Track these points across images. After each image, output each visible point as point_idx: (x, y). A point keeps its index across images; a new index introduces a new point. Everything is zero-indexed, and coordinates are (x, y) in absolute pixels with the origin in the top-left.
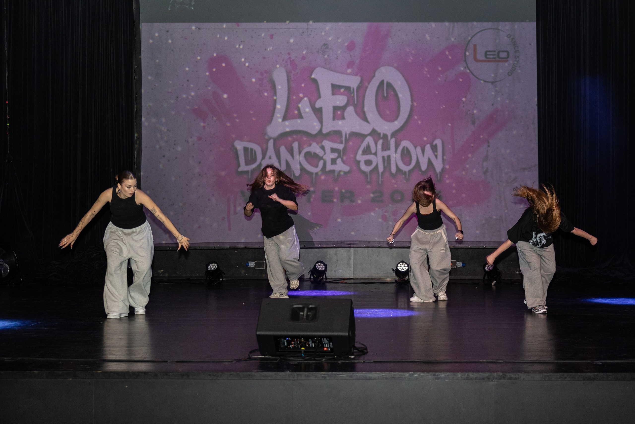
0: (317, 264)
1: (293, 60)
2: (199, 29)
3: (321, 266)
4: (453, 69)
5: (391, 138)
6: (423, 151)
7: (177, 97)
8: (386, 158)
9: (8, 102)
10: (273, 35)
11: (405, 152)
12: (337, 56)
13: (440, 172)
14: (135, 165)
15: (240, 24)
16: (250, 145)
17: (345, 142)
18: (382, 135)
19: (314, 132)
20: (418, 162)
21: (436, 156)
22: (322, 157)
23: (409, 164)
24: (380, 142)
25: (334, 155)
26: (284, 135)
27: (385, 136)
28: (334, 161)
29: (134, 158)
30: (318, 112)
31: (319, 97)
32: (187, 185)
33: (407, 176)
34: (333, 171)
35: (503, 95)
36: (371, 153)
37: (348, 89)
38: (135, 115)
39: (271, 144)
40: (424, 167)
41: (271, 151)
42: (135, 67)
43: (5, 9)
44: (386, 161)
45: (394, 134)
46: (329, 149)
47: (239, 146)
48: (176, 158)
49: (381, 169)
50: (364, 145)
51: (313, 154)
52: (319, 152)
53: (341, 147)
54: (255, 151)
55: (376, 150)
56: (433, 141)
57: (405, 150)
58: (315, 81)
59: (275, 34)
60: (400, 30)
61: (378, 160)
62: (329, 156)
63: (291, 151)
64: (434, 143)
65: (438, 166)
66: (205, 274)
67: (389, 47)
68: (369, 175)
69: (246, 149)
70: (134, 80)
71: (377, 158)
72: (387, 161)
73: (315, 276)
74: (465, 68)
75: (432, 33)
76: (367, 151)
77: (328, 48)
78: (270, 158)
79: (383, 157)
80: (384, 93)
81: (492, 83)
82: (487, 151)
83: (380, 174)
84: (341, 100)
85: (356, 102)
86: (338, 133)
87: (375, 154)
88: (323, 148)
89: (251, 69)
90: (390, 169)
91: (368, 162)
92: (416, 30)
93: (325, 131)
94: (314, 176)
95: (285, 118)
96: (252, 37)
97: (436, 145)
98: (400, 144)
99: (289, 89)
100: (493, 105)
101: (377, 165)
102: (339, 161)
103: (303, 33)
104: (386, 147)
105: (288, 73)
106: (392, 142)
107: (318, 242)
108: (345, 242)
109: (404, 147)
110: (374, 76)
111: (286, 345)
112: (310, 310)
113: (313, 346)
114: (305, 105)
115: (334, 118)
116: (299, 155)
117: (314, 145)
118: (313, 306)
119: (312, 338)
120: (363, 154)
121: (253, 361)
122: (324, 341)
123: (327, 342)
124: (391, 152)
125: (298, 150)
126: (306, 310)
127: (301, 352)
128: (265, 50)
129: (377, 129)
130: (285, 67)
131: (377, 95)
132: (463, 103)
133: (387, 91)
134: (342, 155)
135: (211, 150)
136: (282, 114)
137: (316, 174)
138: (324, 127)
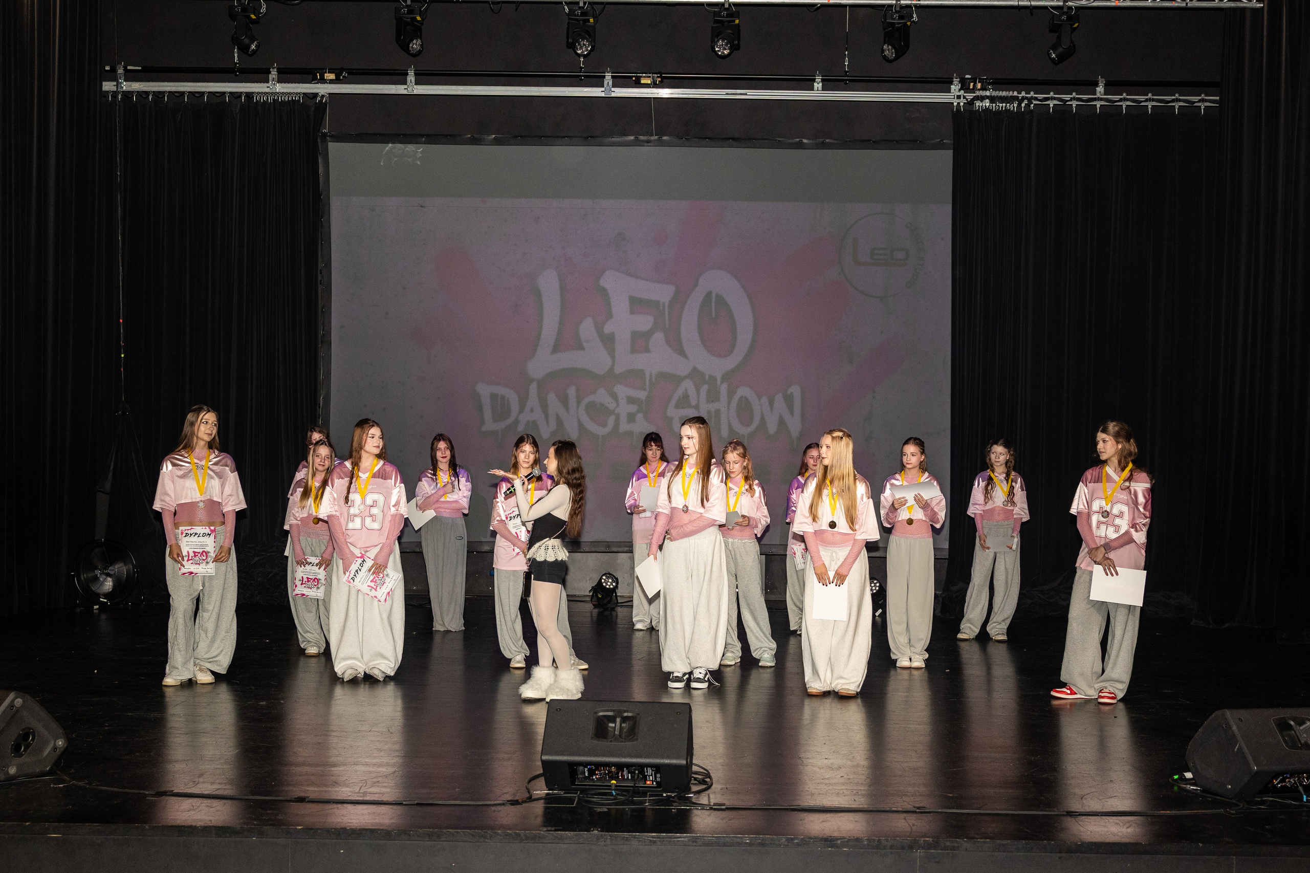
0: (604, 577)
1: (570, 258)
2: (422, 206)
3: (609, 584)
4: (820, 275)
5: (722, 382)
6: (771, 403)
7: (387, 314)
8: (713, 413)
10: (539, 218)
11: (743, 405)
12: (639, 253)
14: (319, 418)
15: (487, 199)
16: (501, 390)
17: (650, 387)
18: (707, 377)
19: (600, 371)
20: (763, 421)
21: (792, 411)
22: (614, 410)
23: (749, 424)
24: (705, 388)
25: (633, 408)
26: (553, 375)
27: (713, 379)
28: (631, 418)
29: (318, 408)
30: (608, 341)
31: (611, 317)
34: (630, 433)
35: (898, 318)
37: (656, 303)
38: (320, 340)
39: (533, 389)
40: (772, 428)
41: (533, 400)
42: (321, 265)
43: (119, 174)
45: (726, 377)
46: (625, 398)
47: (484, 391)
48: (385, 409)
50: (679, 393)
51: (598, 406)
52: (609, 403)
53: (643, 395)
54: (508, 399)
55: (698, 400)
56: (788, 388)
57: (743, 401)
58: (604, 292)
59: (542, 215)
60: (738, 214)
62: (625, 409)
63: (564, 401)
64: (789, 393)
65: (795, 427)
67: (721, 239)
69: (494, 397)
70: (320, 288)
72: (715, 418)
73: (600, 597)
74: (840, 274)
75: (788, 219)
77: (625, 240)
78: (532, 411)
80: (710, 312)
81: (882, 298)
82: (872, 406)
84: (644, 322)
85: (667, 326)
86: (638, 374)
87: (696, 407)
89: (504, 270)
90: (719, 431)
92: (763, 213)
93: (618, 370)
94: (600, 439)
95: (557, 348)
96: (506, 221)
97: (792, 393)
98: (735, 392)
99: (563, 302)
100: (882, 333)
102: (640, 416)
103: (586, 215)
104: (713, 396)
105: (561, 278)
106: (724, 389)
107: (606, 543)
109: (742, 396)
110: (696, 285)
111: (587, 775)
112: (624, 719)
113: (630, 778)
114: (587, 329)
115: (634, 351)
116: (578, 406)
117: (601, 391)
118: (630, 714)
119: (628, 766)
120: (677, 406)
121: (535, 802)
122: (647, 772)
123: (652, 773)
124: (722, 405)
125: (575, 400)
126: (618, 720)
127: (610, 786)
128: (527, 241)
129: (700, 367)
130: (557, 268)
131: (700, 316)
132: (836, 329)
133: (716, 309)
134: (644, 409)
135: (439, 398)
136: (552, 342)
137: (604, 436)
138: (616, 363)
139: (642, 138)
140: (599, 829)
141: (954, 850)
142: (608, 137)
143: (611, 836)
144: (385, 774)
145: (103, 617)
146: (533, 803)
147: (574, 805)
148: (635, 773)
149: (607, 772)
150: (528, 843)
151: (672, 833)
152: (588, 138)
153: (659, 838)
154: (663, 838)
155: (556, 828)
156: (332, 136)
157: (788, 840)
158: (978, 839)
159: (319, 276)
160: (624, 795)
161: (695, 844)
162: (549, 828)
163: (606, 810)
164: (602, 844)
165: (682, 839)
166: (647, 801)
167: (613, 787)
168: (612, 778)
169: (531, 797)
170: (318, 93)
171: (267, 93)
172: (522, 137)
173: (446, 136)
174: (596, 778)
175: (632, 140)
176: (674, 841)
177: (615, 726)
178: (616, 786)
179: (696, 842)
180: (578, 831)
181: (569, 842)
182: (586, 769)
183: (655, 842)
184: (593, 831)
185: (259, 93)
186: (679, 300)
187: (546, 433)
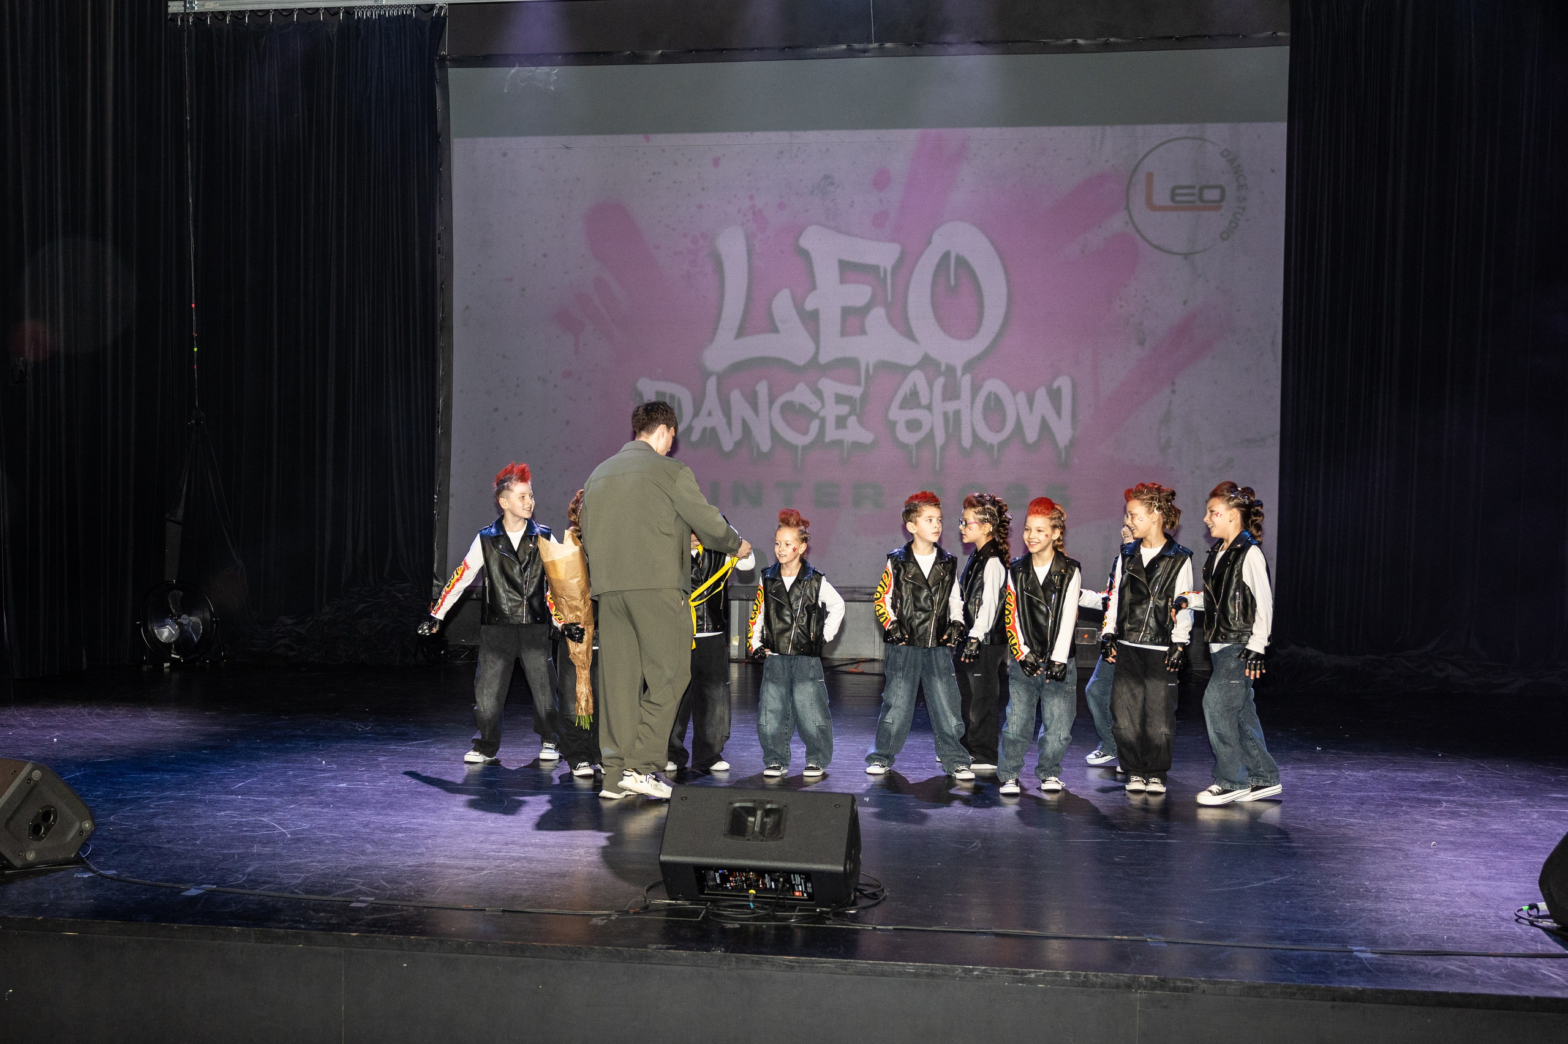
1: (760, 210)
2: (567, 148)
4: (1099, 226)
5: (963, 374)
6: (1031, 401)
7: (524, 289)
8: (951, 415)
9: (196, 306)
10: (719, 158)
11: (992, 403)
12: (853, 201)
13: (1066, 447)
14: (438, 426)
15: (651, 136)
16: (669, 388)
17: (866, 383)
18: (943, 368)
19: (801, 360)
20: (1019, 424)
21: (1059, 413)
22: (818, 413)
23: (999, 430)
24: (940, 381)
25: (844, 409)
26: (738, 367)
27: (951, 370)
28: (841, 422)
29: (438, 414)
30: (811, 320)
31: (813, 287)
32: (541, 468)
33: (995, 456)
34: (839, 443)
35: (1208, 281)
36: (919, 405)
37: (874, 269)
38: (439, 328)
39: (712, 384)
40: (1031, 435)
41: (712, 400)
43: (188, 119)
44: (951, 422)
45: (969, 366)
46: (833, 396)
47: (648, 388)
48: (521, 414)
49: (940, 439)
50: (905, 389)
51: (797, 407)
52: (811, 403)
53: (856, 392)
54: (680, 399)
55: (931, 398)
56: (1053, 380)
57: (993, 399)
58: (805, 255)
59: (724, 155)
60: (986, 145)
61: (933, 421)
62: (832, 411)
63: (752, 401)
64: (1055, 386)
65: (1063, 432)
67: (962, 180)
68: (914, 451)
70: (439, 257)
71: (932, 415)
72: (953, 422)
74: (1127, 223)
75: (1055, 150)
76: (912, 400)
77: (833, 184)
78: (710, 414)
79: (945, 414)
80: (948, 280)
81: (1186, 256)
82: (1170, 403)
83: (938, 450)
84: (859, 294)
85: (889, 298)
86: (850, 363)
87: (929, 407)
88: (818, 394)
89: (674, 229)
90: (959, 441)
91: (913, 425)
92: (1021, 143)
93: (823, 359)
94: (800, 452)
95: (741, 332)
96: (676, 164)
97: (1059, 390)
98: (982, 386)
99: (751, 269)
100: (1185, 302)
101: (932, 430)
102: (852, 421)
103: (782, 152)
104: (951, 393)
105: (749, 238)
106: (966, 382)
108: (863, 590)
109: (991, 392)
110: (929, 242)
114: (783, 304)
115: (844, 333)
116: (770, 408)
117: (801, 387)
120: (902, 406)
122: (795, 880)
124: (962, 404)
125: (767, 399)
128: (703, 189)
129: (933, 354)
130: (743, 224)
131: (934, 284)
132: (1121, 299)
133: (956, 275)
134: (858, 410)
135: (590, 399)
136: (736, 323)
137: (804, 448)
138: (821, 351)
139: (856, 46)
142: (811, 46)
145: (176, 676)
148: (779, 881)
152: (785, 49)
156: (450, 60)
159: (438, 242)
170: (434, 5)
171: (372, 7)
172: (696, 51)
173: (598, 53)
175: (845, 50)
185: (360, 7)
187: (727, 443)
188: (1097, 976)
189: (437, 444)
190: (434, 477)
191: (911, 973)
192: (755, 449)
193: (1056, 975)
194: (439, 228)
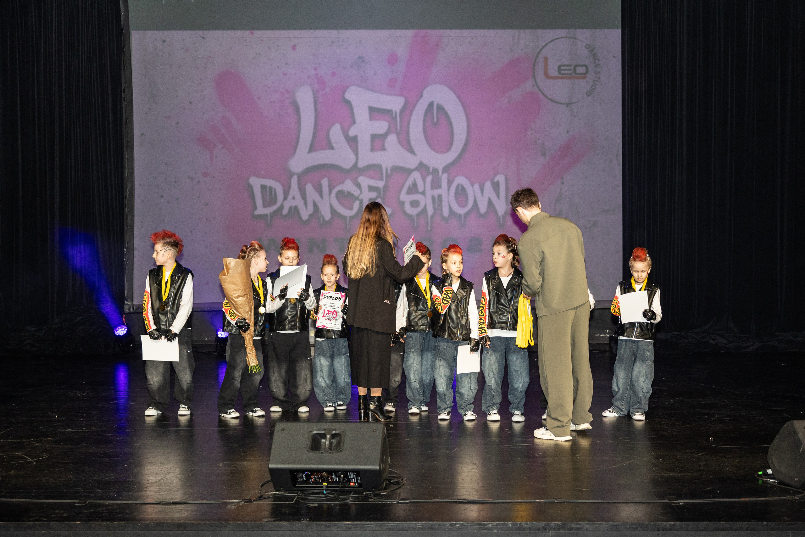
1: (321, 77)
2: (203, 38)
4: (519, 88)
5: (443, 173)
6: (482, 189)
7: (178, 123)
8: (436, 198)
10: (295, 46)
11: (460, 190)
12: (376, 72)
13: (503, 215)
14: (126, 207)
15: (254, 31)
16: (269, 183)
17: (386, 179)
18: (431, 170)
19: (347, 166)
20: (475, 202)
21: (498, 196)
22: (358, 197)
23: (465, 206)
24: (430, 178)
25: (373, 195)
26: (310, 170)
27: (435, 171)
29: (125, 199)
30: (353, 142)
31: (354, 122)
32: (191, 232)
33: (462, 221)
35: (580, 119)
36: (417, 192)
37: (389, 112)
38: (125, 147)
39: (294, 180)
40: (483, 209)
41: (294, 190)
44: (436, 202)
45: (446, 169)
46: (367, 187)
47: (256, 183)
48: (177, 199)
49: (430, 211)
50: (409, 182)
51: (346, 194)
52: (354, 191)
53: (380, 184)
54: (275, 190)
55: (425, 188)
56: (494, 177)
57: (460, 188)
58: (348, 103)
59: (299, 44)
60: (453, 40)
61: (426, 201)
62: (366, 196)
63: (319, 190)
64: (496, 180)
65: (501, 207)
66: (215, 342)
67: (440, 60)
68: (415, 219)
69: (263, 187)
70: (124, 103)
71: (425, 198)
72: (438, 201)
74: (534, 86)
75: (492, 43)
76: (413, 189)
77: (364, 62)
78: (294, 198)
79: (433, 197)
80: (433, 118)
81: (567, 105)
82: (561, 189)
83: (429, 218)
84: (381, 127)
85: (399, 129)
86: (376, 168)
87: (423, 193)
88: (358, 186)
89: (269, 88)
90: (441, 212)
91: (415, 204)
93: (361, 165)
94: (348, 220)
95: (312, 149)
96: (270, 48)
97: (498, 183)
98: (454, 181)
99: (317, 112)
100: (568, 132)
101: (425, 206)
103: (333, 43)
104: (436, 185)
105: (315, 93)
106: (444, 178)
109: (459, 184)
110: (421, 96)
111: (304, 479)
112: (333, 436)
113: (338, 480)
114: (336, 133)
115: (372, 150)
116: (330, 194)
117: (348, 182)
118: (337, 432)
119: (336, 471)
120: (409, 192)
121: (265, 500)
122: (350, 476)
123: (354, 477)
124: (443, 191)
125: (328, 189)
126: (328, 437)
127: (322, 487)
128: (287, 64)
129: (425, 162)
130: (311, 85)
131: (425, 121)
132: (532, 130)
133: (437, 116)
134: (382, 196)
135: (220, 189)
136: (308, 144)
137: (350, 217)
138: (359, 160)
140: (308, 519)
141: (578, 530)
143: (317, 524)
144: (153, 481)
146: (263, 500)
147: (293, 502)
148: (340, 476)
149: (320, 476)
150: (253, 531)
151: (363, 521)
153: (353, 525)
154: (356, 525)
155: (275, 519)
157: (451, 525)
158: (595, 521)
159: (123, 94)
160: (333, 494)
161: (380, 529)
162: (270, 519)
163: (316, 505)
164: (310, 530)
165: (371, 526)
166: (350, 498)
167: (324, 488)
168: (323, 481)
169: (262, 497)
174: (312, 481)
176: (364, 527)
177: (325, 442)
178: (327, 487)
179: (381, 527)
180: (292, 521)
181: (284, 529)
182: (304, 475)
183: (350, 528)
184: (303, 520)
186: (407, 109)
187: (305, 217)
188: (526, 524)
189: (125, 218)
190: (124, 239)
191: (419, 528)
192: (321, 219)
193: (504, 524)
194: (124, 86)
